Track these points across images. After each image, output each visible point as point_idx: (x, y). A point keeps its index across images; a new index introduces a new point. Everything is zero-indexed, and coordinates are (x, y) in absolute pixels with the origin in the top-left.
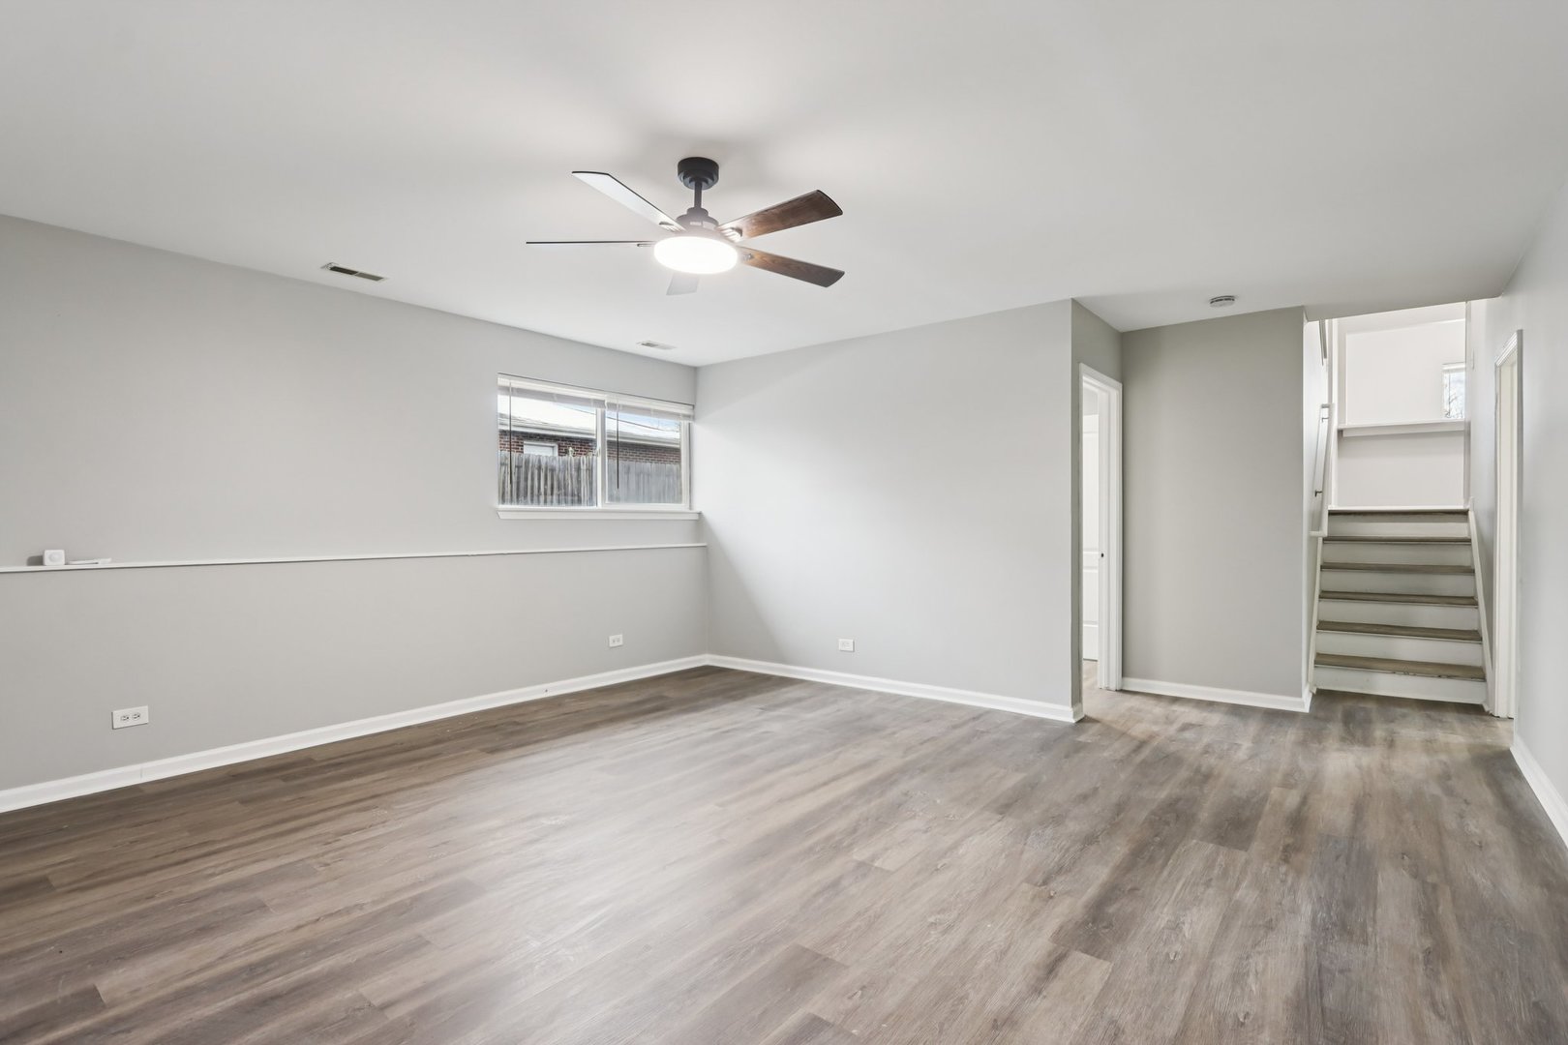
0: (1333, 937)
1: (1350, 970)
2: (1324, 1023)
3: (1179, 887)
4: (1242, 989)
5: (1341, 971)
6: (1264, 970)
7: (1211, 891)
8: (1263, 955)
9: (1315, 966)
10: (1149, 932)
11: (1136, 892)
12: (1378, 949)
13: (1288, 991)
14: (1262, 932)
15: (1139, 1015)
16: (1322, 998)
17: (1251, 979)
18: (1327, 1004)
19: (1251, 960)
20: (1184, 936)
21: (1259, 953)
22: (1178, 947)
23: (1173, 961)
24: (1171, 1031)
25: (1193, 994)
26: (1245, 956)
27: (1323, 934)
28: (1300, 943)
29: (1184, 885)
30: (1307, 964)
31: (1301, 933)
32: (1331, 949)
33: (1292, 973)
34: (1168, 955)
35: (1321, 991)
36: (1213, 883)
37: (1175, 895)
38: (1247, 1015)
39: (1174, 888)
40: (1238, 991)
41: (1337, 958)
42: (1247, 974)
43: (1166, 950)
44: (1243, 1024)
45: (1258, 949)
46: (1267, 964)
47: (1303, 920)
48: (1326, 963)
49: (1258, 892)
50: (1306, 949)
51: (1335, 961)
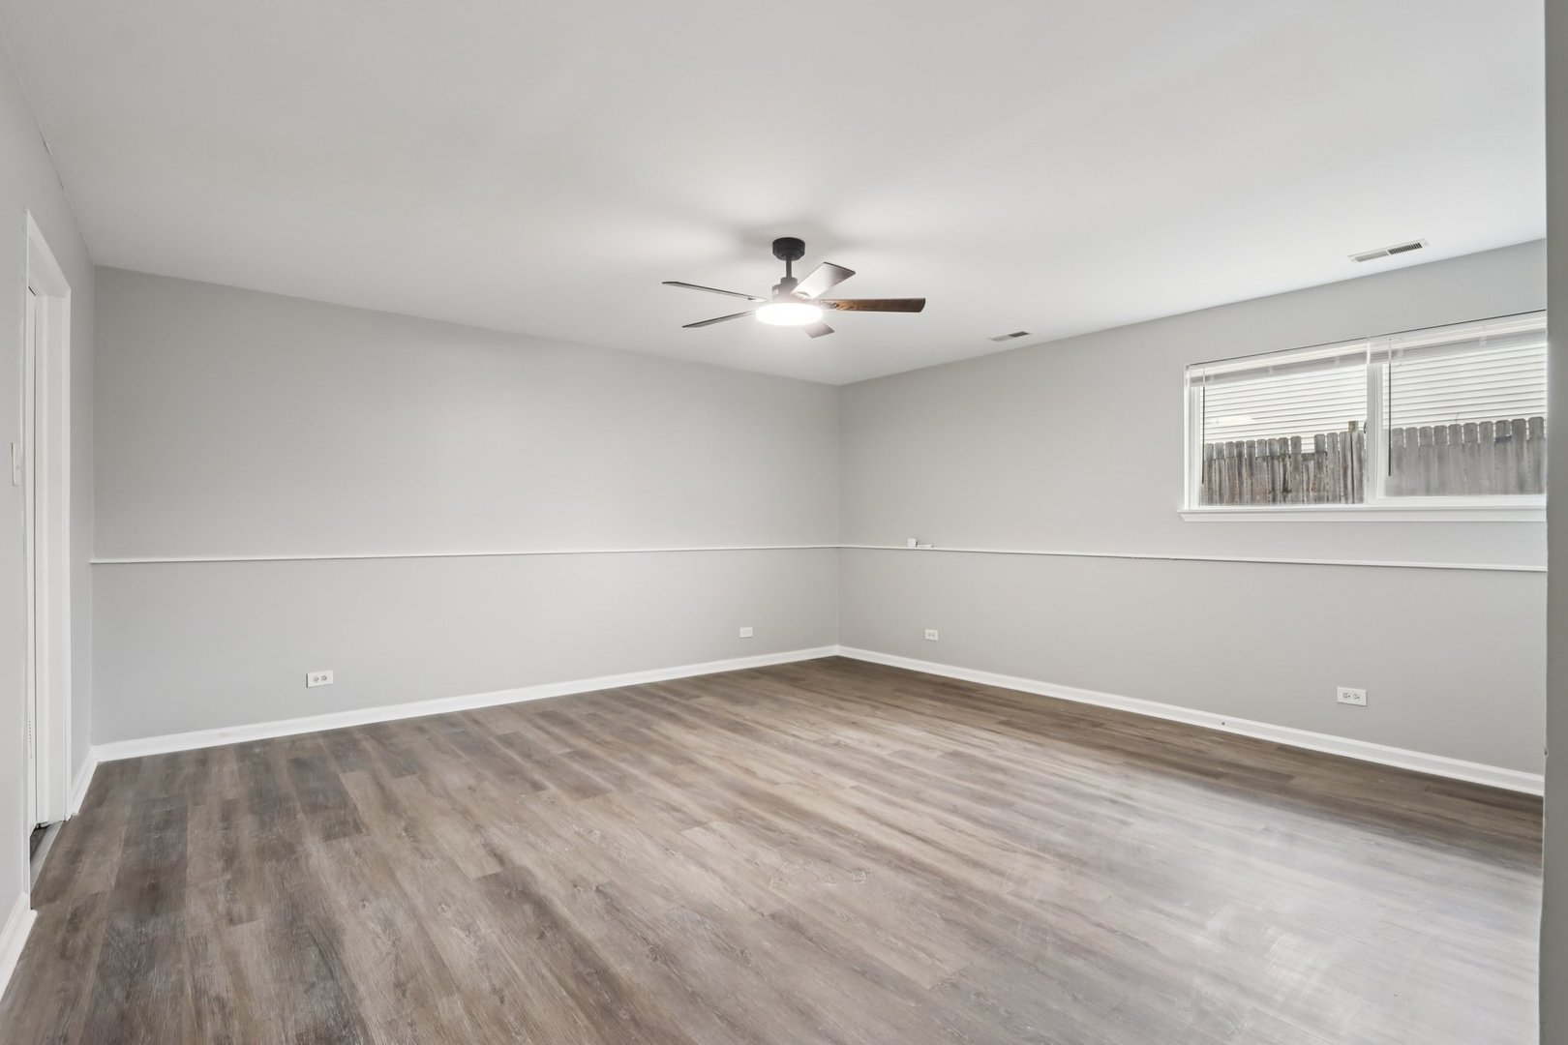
0: (335, 1020)
1: (306, 992)
2: (311, 934)
3: (516, 968)
4: (379, 919)
5: (313, 985)
6: (374, 942)
7: (486, 986)
8: (384, 953)
9: (337, 974)
10: (480, 911)
11: (538, 936)
12: (283, 1038)
13: (348, 939)
14: (402, 976)
15: (423, 868)
16: (320, 950)
17: (379, 929)
18: (314, 947)
19: (390, 943)
20: (454, 926)
21: (388, 954)
22: (449, 915)
23: (440, 904)
24: (398, 874)
25: (406, 895)
26: (397, 943)
27: (346, 1016)
28: (362, 989)
29: (515, 973)
30: (345, 970)
31: (367, 1002)
32: (331, 1004)
33: (352, 955)
34: (449, 906)
35: (323, 956)
36: (496, 999)
37: (508, 957)
38: (364, 906)
39: (516, 963)
40: (380, 915)
41: (322, 997)
42: (384, 931)
43: (453, 907)
44: (363, 901)
45: (392, 957)
46: (376, 948)
47: (374, 1020)
48: (329, 984)
49: (445, 1023)
50: (353, 986)
51: (322, 992)
